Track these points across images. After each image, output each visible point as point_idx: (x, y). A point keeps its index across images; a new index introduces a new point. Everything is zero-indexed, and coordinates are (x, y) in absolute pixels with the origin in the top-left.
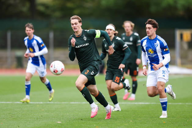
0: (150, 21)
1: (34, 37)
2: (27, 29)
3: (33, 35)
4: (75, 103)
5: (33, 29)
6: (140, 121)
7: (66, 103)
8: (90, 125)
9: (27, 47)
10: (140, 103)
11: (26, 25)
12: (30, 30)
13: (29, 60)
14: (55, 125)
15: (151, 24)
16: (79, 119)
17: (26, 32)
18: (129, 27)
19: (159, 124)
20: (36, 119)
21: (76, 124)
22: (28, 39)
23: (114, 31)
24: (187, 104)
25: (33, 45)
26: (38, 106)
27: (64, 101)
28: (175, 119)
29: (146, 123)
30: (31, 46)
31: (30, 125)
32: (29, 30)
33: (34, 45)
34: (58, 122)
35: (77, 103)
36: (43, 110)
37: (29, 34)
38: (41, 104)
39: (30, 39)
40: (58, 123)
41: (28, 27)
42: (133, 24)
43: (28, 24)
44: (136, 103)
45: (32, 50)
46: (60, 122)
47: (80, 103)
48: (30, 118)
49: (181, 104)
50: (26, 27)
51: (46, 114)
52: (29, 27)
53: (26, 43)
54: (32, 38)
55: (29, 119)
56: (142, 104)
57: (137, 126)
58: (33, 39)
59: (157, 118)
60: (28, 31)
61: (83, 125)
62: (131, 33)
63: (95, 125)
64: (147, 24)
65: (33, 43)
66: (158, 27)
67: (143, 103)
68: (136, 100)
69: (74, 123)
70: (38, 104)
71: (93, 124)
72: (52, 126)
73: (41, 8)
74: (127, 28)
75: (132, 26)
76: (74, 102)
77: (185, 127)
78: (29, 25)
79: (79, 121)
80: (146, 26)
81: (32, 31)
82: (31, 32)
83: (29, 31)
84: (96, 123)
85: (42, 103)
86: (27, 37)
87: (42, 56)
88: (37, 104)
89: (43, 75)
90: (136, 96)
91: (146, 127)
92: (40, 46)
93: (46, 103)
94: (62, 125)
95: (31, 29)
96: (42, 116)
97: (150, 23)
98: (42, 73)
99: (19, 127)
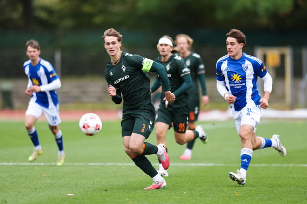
0: (234, 33)
1: (40, 61)
2: (30, 48)
3: (38, 59)
4: (96, 164)
5: (38, 49)
6: (199, 192)
7: (81, 164)
8: (119, 199)
9: (29, 77)
10: (200, 164)
11: (28, 43)
12: (34, 51)
13: (32, 96)
14: (63, 199)
15: (235, 37)
16: (101, 189)
17: (28, 53)
18: (184, 44)
19: (229, 197)
20: (33, 190)
21: (97, 197)
22: (30, 64)
23: (171, 47)
24: (274, 165)
25: (39, 75)
26: (37, 168)
27: (79, 161)
28: (255, 189)
29: (208, 196)
30: (34, 76)
31: (23, 198)
32: (32, 51)
33: (41, 74)
34: (69, 194)
35: (99, 164)
36: (45, 175)
37: (32, 56)
38: (42, 166)
39: (33, 65)
40: (68, 196)
41: (31, 46)
42: (191, 40)
43: (31, 41)
44: (192, 164)
45: (37, 82)
46: (72, 195)
47: (103, 164)
48: (24, 188)
49: (263, 165)
50: (27, 46)
51: (49, 181)
52: (33, 45)
53: (27, 70)
54: (37, 63)
55: (23, 190)
56: (202, 166)
57: (194, 201)
58: (39, 65)
59: (226, 188)
60: (30, 52)
61: (108, 199)
62: (188, 53)
63: (127, 199)
64: (228, 36)
65: (38, 72)
66: (246, 42)
67: (204, 164)
68: (194, 159)
69: (94, 195)
70: (38, 166)
71: (124, 197)
72: (59, 201)
73: (43, 15)
74: (182, 45)
75: (189, 42)
76: (94, 162)
77: (270, 201)
78: (32, 43)
79: (103, 192)
80: (227, 41)
81: (38, 52)
82: (36, 54)
83: (32, 53)
84: (129, 196)
85: (42, 164)
86: (29, 62)
87: (52, 92)
88: (34, 166)
89: (55, 123)
90: (192, 153)
91: (208, 202)
92: (49, 76)
93: (49, 164)
94: (74, 199)
95: (36, 50)
96: (43, 185)
97: (234, 35)
98: (54, 118)
99: (6, 202)
